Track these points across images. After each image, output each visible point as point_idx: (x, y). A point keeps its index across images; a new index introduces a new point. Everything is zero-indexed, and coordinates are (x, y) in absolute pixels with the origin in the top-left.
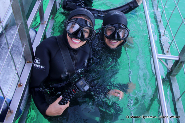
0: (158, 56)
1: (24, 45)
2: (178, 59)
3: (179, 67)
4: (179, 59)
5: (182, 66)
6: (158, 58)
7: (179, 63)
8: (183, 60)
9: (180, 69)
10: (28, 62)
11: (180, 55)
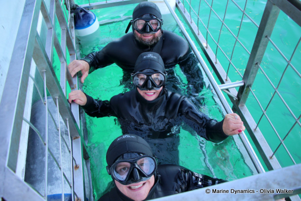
0: (220, 87)
1: (66, 120)
2: (242, 84)
3: (246, 93)
4: (244, 83)
5: (250, 90)
6: (222, 90)
7: (245, 89)
8: (249, 84)
9: (248, 95)
10: (74, 139)
11: (244, 78)
